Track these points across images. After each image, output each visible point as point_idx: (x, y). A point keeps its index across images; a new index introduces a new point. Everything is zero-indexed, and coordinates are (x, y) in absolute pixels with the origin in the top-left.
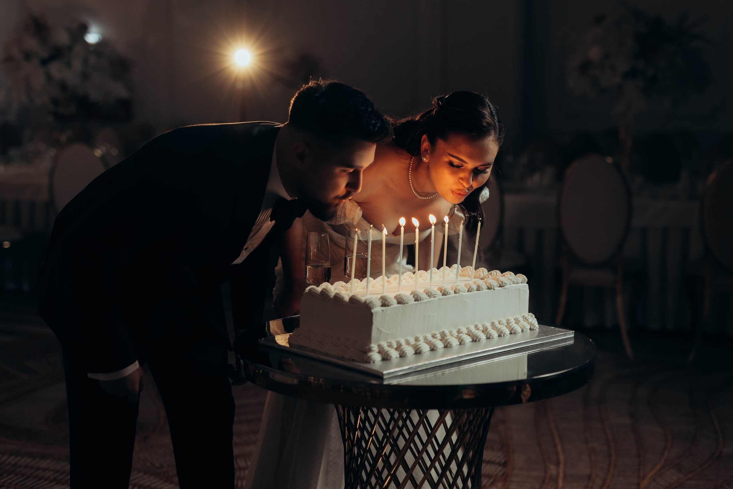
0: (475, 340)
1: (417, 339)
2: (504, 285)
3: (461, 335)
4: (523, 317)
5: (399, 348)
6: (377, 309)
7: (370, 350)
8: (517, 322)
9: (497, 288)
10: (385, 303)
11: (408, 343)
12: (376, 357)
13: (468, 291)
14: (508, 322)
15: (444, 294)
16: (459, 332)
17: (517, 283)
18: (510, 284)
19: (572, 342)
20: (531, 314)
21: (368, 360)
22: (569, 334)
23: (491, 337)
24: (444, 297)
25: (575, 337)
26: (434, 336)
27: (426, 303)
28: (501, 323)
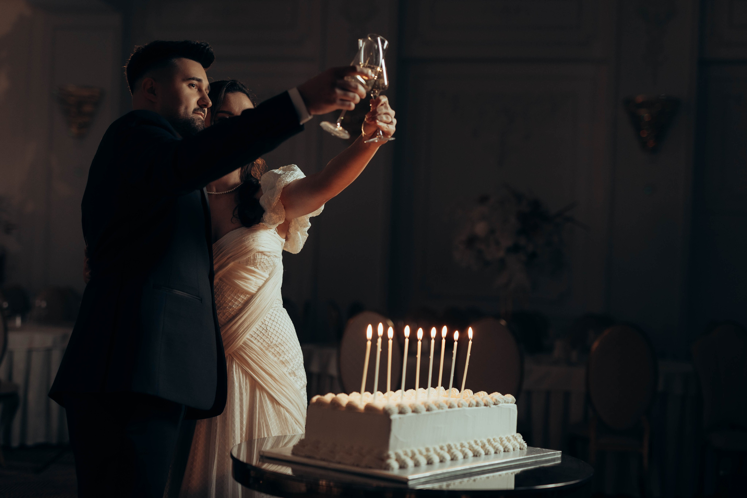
0: (476, 455)
1: (428, 450)
2: (498, 403)
3: (464, 449)
4: (513, 436)
5: (413, 457)
6: (395, 417)
7: (388, 457)
8: (509, 440)
9: (493, 406)
10: (402, 412)
11: (421, 453)
12: (395, 465)
13: (469, 406)
14: (501, 439)
15: (450, 407)
16: (462, 446)
17: (508, 403)
18: (502, 403)
19: (559, 462)
20: (519, 434)
21: (388, 467)
22: (558, 454)
23: (489, 453)
24: (450, 410)
25: (563, 458)
26: (442, 448)
27: (436, 414)
28: (495, 441)
